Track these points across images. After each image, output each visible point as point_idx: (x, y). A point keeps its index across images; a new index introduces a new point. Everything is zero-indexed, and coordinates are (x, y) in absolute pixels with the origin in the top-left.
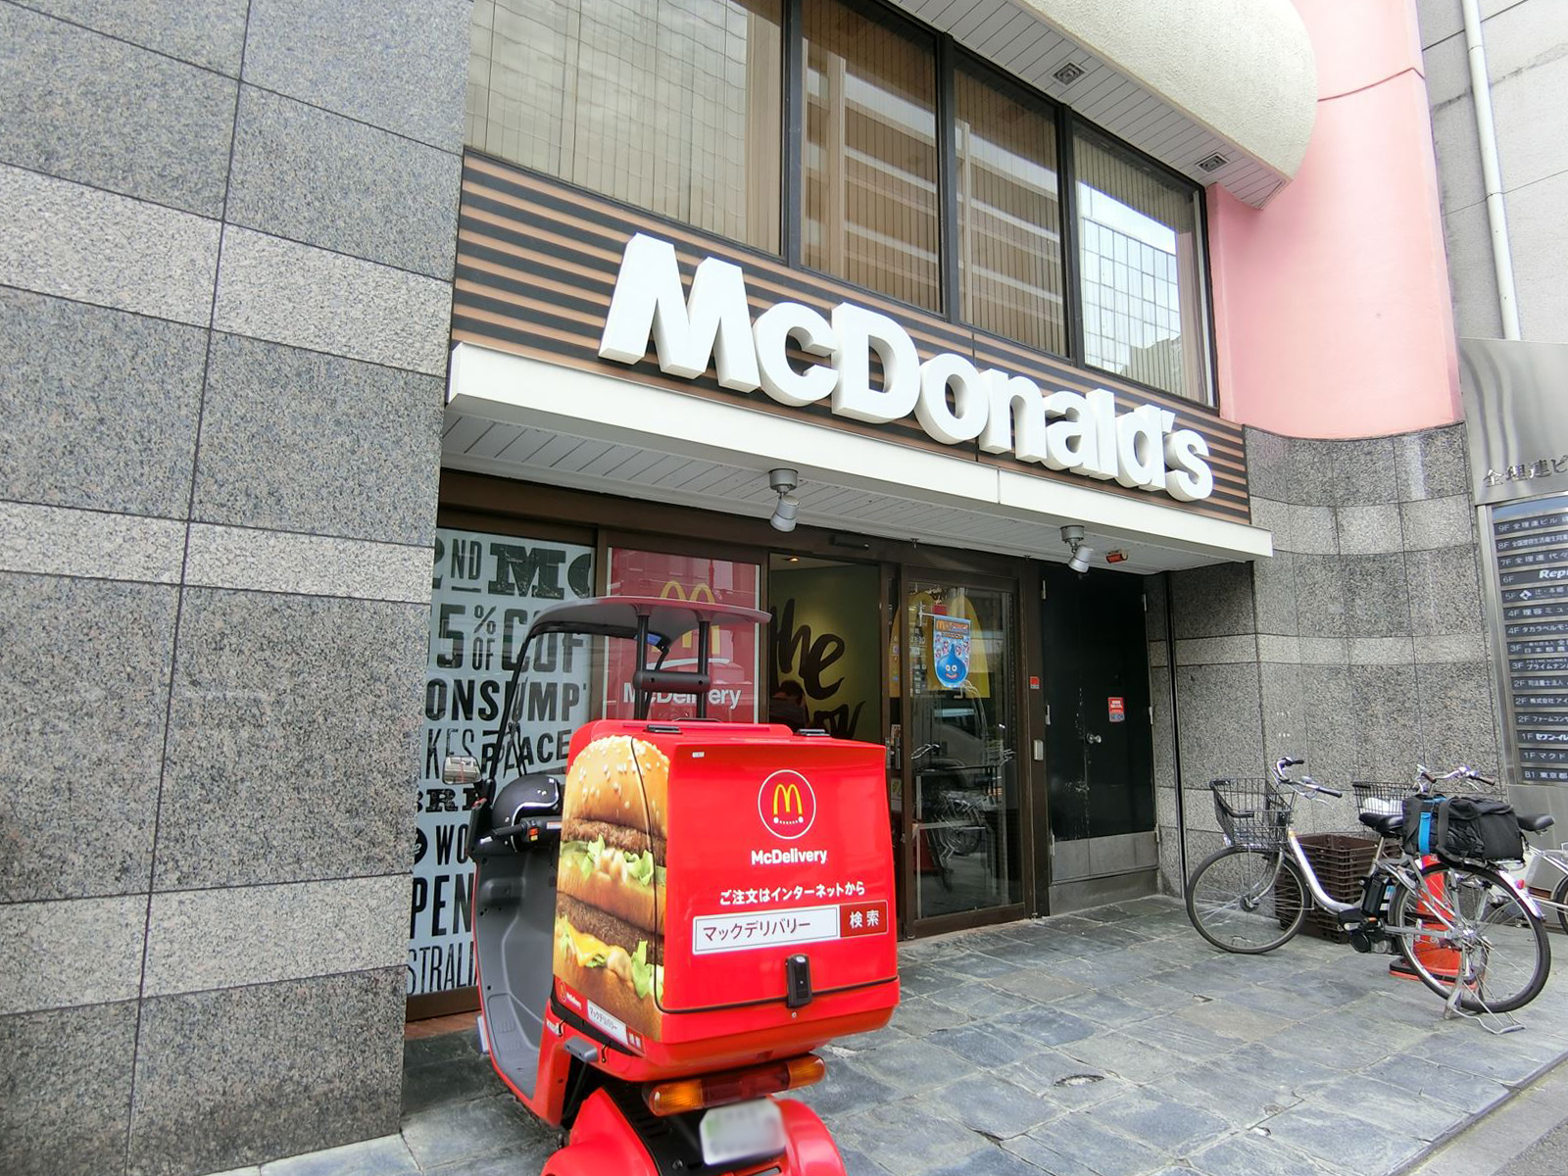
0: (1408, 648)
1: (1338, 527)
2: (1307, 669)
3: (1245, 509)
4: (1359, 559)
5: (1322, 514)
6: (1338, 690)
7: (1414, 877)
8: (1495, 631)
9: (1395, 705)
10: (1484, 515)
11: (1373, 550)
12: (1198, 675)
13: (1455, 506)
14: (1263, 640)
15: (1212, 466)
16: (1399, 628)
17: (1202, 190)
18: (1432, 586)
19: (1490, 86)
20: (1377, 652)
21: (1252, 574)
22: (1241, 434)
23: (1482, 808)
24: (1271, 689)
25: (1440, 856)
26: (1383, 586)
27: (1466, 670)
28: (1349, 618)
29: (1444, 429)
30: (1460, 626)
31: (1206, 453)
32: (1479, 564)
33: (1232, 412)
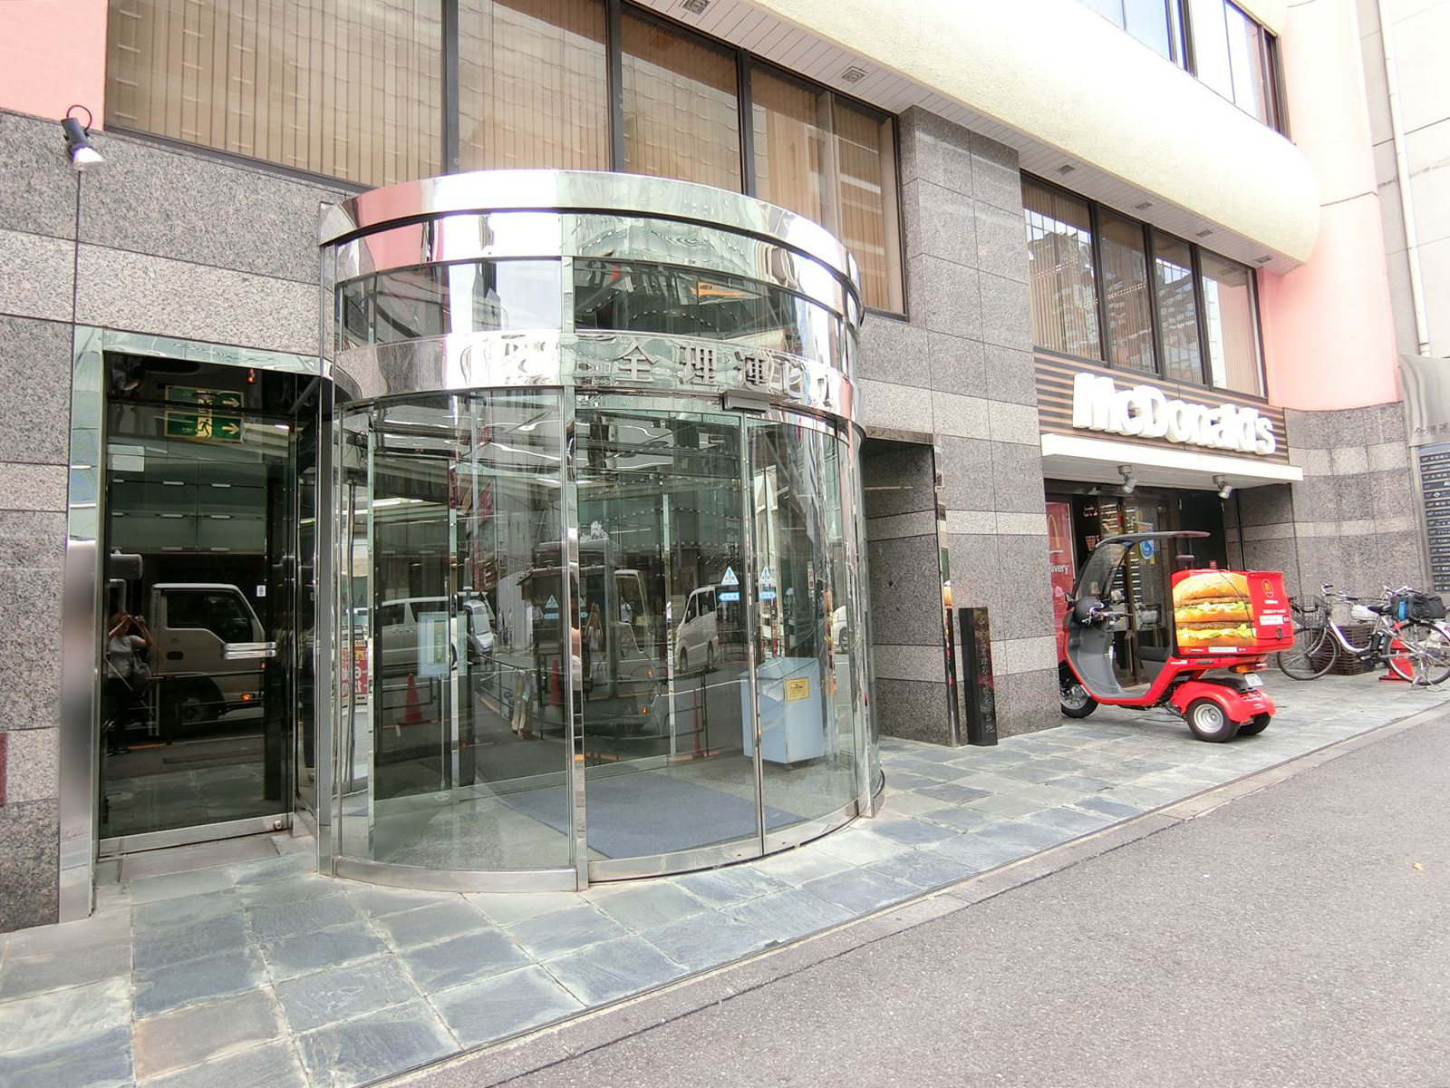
0: (1372, 526)
1: (1332, 460)
2: (1318, 539)
3: (1285, 454)
4: (1344, 477)
5: (1323, 453)
6: (1335, 550)
7: (1397, 631)
8: (1420, 514)
9: (1366, 557)
10: (1414, 451)
11: (1352, 472)
12: (1258, 546)
13: (1397, 447)
14: (1297, 525)
15: (1275, 434)
16: (1367, 515)
17: (1254, 271)
18: (1387, 492)
19: (1410, 176)
20: (1356, 528)
21: (1291, 490)
22: (1283, 414)
23: (1429, 597)
24: (1302, 551)
25: (1411, 619)
26: (1357, 492)
27: (1404, 536)
28: (1339, 510)
29: (1391, 404)
30: (1402, 512)
31: (1271, 428)
32: (1411, 479)
33: (1276, 401)
